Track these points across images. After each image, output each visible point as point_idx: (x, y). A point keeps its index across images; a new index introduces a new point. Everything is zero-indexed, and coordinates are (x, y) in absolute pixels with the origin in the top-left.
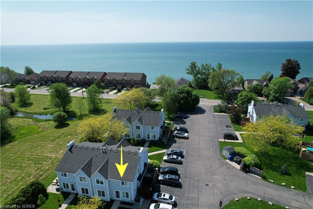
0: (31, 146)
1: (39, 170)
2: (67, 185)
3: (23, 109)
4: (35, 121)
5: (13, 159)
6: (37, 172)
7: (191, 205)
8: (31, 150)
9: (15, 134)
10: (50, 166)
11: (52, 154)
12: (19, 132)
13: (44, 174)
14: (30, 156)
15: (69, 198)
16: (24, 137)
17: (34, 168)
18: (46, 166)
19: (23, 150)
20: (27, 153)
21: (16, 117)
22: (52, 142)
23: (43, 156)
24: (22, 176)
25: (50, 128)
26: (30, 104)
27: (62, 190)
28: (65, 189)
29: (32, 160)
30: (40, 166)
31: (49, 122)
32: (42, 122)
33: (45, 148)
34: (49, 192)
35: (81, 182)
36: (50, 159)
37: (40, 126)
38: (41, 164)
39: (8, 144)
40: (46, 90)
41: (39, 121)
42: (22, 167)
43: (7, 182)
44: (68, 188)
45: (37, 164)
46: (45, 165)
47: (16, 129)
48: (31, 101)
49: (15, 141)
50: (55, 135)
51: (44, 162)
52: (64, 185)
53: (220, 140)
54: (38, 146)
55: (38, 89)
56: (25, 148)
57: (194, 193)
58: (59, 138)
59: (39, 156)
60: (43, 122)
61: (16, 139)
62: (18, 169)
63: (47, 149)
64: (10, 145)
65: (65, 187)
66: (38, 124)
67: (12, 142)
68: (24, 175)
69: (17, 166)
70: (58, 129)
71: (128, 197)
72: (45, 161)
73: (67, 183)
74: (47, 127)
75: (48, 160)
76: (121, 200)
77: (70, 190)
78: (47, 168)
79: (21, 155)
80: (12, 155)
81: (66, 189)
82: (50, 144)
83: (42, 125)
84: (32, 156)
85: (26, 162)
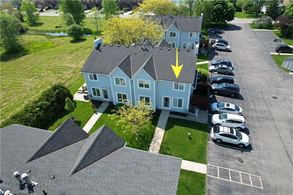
0: (47, 58)
1: (60, 79)
2: (98, 91)
3: (34, 28)
4: (47, 37)
5: (29, 69)
6: (58, 81)
7: (262, 118)
8: (48, 61)
9: (29, 48)
10: (72, 75)
11: (72, 64)
12: (33, 47)
13: (66, 83)
14: (48, 67)
15: (101, 106)
16: (39, 51)
17: (54, 78)
18: (67, 75)
19: (39, 62)
20: (44, 65)
21: (28, 34)
22: (69, 54)
23: (62, 66)
24: (42, 84)
25: (65, 43)
26: (41, 24)
27: (91, 98)
28: (95, 96)
29: (50, 70)
30: (60, 75)
31: (63, 38)
32: (55, 38)
33: (62, 59)
34: (76, 100)
35: (117, 85)
36: (70, 68)
37: (54, 42)
38: (62, 74)
39: (23, 57)
40: (55, 13)
41: (52, 37)
42: (41, 76)
43: (26, 90)
44: (99, 95)
45: (56, 73)
46: (65, 74)
47: (29, 44)
48: (41, 21)
49: (29, 54)
50: (72, 48)
51: (64, 72)
52: (93, 92)
53: (271, 53)
54: (55, 58)
55: (47, 12)
56: (41, 60)
57: (261, 106)
58: (76, 50)
59: (58, 66)
60: (57, 38)
61: (30, 52)
62: (37, 78)
63: (65, 60)
64: (24, 58)
65: (95, 94)
66: (52, 40)
67: (26, 55)
68: (44, 84)
69: (35, 75)
70: (75, 44)
71: (181, 105)
72: (66, 71)
73: (98, 88)
74: (61, 42)
75: (69, 70)
76: (170, 110)
77: (102, 97)
78: (69, 77)
79: (38, 66)
80: (28, 66)
81: (97, 96)
82: (67, 56)
83: (56, 41)
84: (50, 66)
85: (44, 72)
